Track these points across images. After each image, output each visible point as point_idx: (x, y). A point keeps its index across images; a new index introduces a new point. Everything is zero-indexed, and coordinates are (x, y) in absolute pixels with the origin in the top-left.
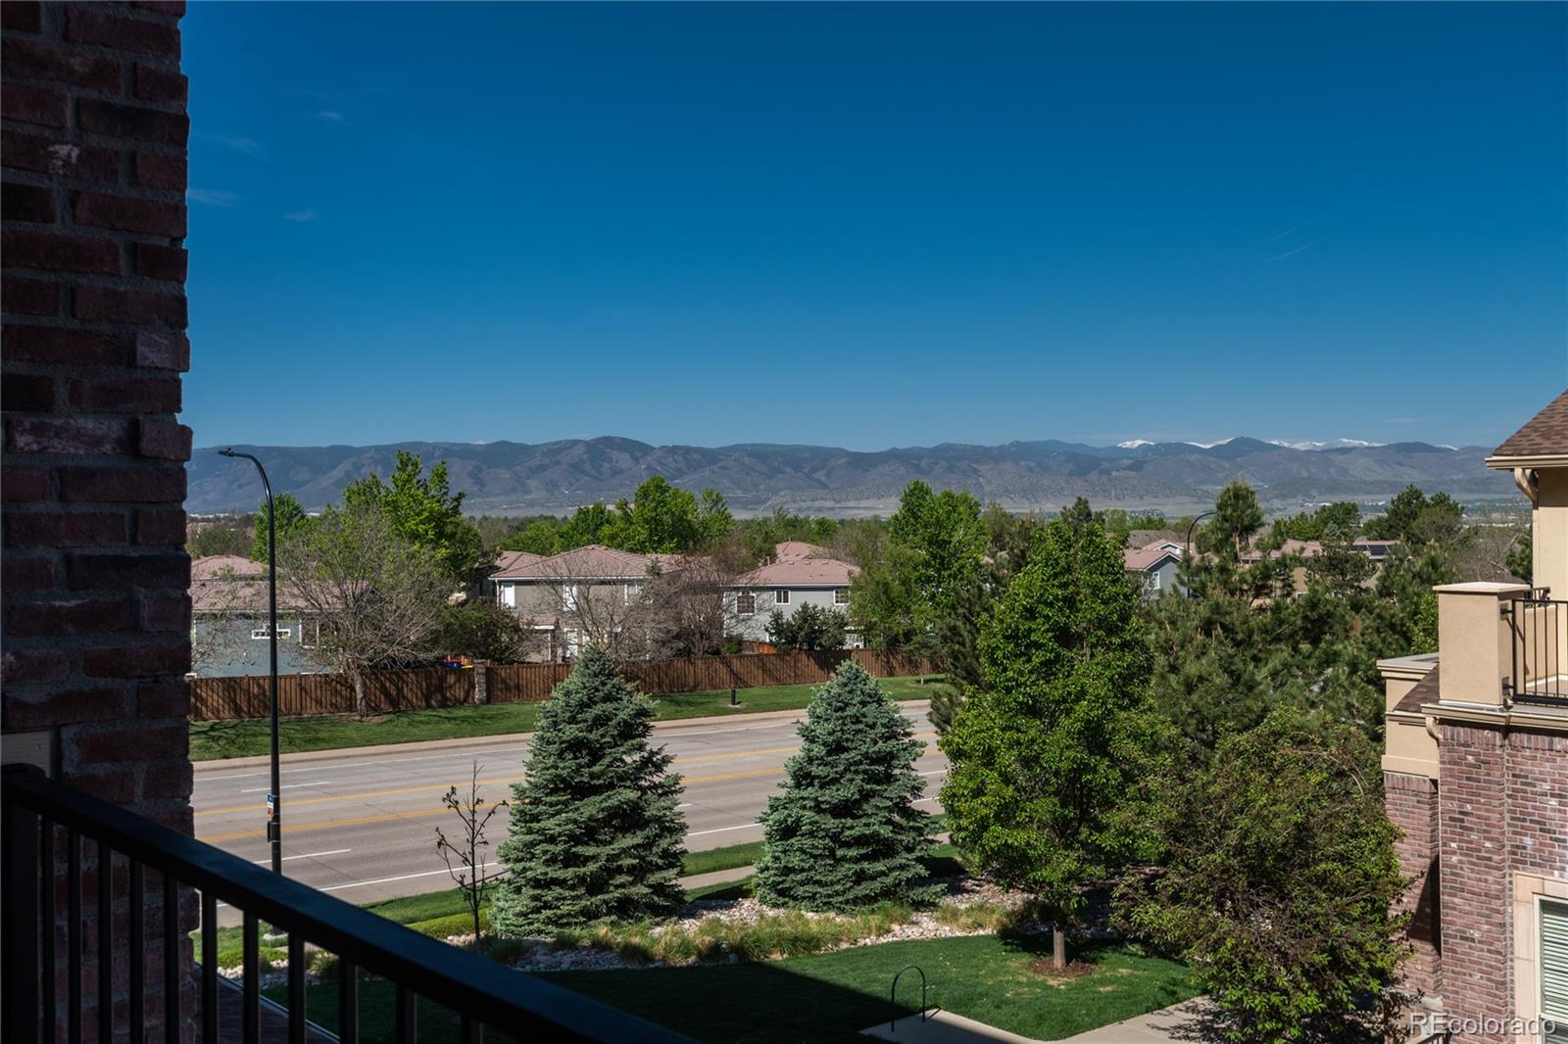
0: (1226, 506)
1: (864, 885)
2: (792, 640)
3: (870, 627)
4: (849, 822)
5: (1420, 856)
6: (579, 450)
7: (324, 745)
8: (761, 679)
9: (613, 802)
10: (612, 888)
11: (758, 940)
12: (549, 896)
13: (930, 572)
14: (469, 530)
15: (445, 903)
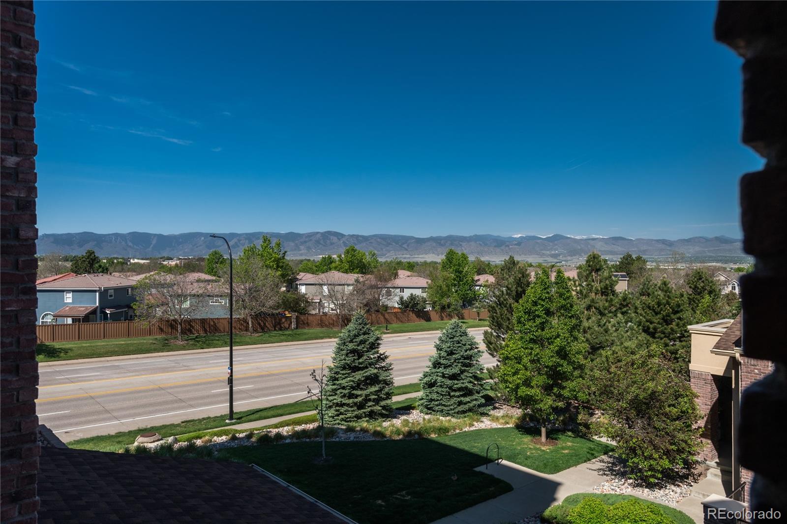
0: (590, 262)
1: (462, 406)
2: (407, 307)
3: (434, 303)
4: (456, 382)
5: (706, 405)
6: (318, 236)
7: (238, 344)
8: (395, 321)
9: (368, 374)
10: (367, 407)
11: (426, 429)
12: (342, 410)
13: (456, 282)
14: (288, 265)
15: (293, 408)
